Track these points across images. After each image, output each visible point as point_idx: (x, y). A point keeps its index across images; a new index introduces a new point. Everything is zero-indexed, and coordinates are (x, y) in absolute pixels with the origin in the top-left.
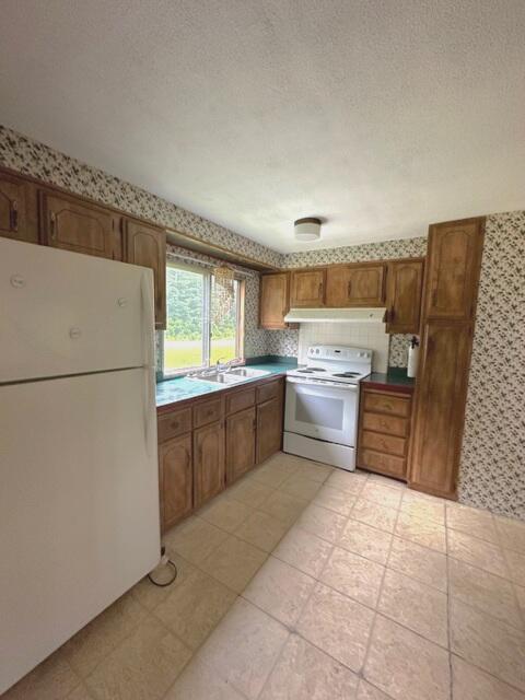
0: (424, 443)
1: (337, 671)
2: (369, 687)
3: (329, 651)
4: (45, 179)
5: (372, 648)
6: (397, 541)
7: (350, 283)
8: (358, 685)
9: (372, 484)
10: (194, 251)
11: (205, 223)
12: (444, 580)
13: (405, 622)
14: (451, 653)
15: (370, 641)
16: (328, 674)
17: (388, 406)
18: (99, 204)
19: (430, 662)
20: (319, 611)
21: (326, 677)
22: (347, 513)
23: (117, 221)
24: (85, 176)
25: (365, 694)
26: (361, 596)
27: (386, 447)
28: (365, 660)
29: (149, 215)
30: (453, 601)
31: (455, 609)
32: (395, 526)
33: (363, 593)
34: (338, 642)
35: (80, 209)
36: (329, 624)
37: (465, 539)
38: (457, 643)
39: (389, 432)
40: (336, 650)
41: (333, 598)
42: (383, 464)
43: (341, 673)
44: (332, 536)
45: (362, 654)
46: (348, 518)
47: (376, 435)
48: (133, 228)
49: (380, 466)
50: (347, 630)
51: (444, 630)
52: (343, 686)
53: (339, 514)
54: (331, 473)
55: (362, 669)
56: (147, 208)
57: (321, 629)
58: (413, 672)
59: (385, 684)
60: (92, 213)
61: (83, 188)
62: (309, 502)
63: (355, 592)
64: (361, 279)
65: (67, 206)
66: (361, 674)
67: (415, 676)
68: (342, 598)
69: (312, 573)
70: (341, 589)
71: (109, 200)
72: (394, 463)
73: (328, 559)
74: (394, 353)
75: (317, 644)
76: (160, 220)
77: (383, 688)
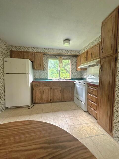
4: (24, 51)
10: (55, 55)
11: (52, 49)
18: (31, 52)
23: (33, 54)
24: (29, 49)
29: (39, 51)
35: (28, 53)
48: (36, 54)
56: (39, 50)
60: (29, 53)
61: (28, 50)
65: (26, 53)
71: (32, 51)
76: (41, 51)
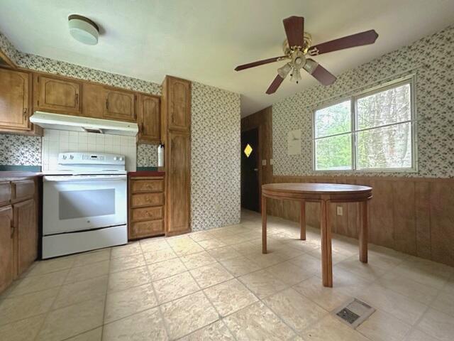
0: (174, 204)
1: (211, 329)
2: (228, 318)
3: (200, 327)
5: (214, 304)
6: (182, 258)
7: (107, 100)
8: (224, 322)
9: (146, 244)
12: (213, 259)
13: (216, 282)
14: (236, 278)
15: (211, 302)
16: (209, 335)
17: (149, 187)
19: (235, 287)
20: (176, 317)
21: (210, 338)
22: (144, 263)
25: (229, 322)
26: (189, 291)
27: (151, 216)
28: (217, 311)
30: (222, 263)
31: (225, 265)
32: (175, 253)
33: (188, 289)
34: (199, 318)
36: (187, 316)
37: (206, 242)
38: (235, 274)
39: (151, 204)
40: (201, 322)
41: (177, 304)
42: (149, 229)
43: (214, 328)
44: (145, 280)
45: (213, 310)
46: (147, 265)
47: (142, 210)
49: (148, 231)
50: (197, 310)
51: (228, 273)
52: (219, 330)
53: (139, 267)
54: (111, 252)
55: (219, 315)
57: (186, 322)
58: (234, 295)
59: (231, 309)
62: (108, 275)
63: (184, 292)
64: (117, 99)
66: (221, 318)
67: (236, 296)
68: (181, 300)
69: (152, 305)
70: (177, 297)
72: (156, 226)
73: (155, 291)
74: (140, 158)
75: (190, 331)
77: (232, 312)
